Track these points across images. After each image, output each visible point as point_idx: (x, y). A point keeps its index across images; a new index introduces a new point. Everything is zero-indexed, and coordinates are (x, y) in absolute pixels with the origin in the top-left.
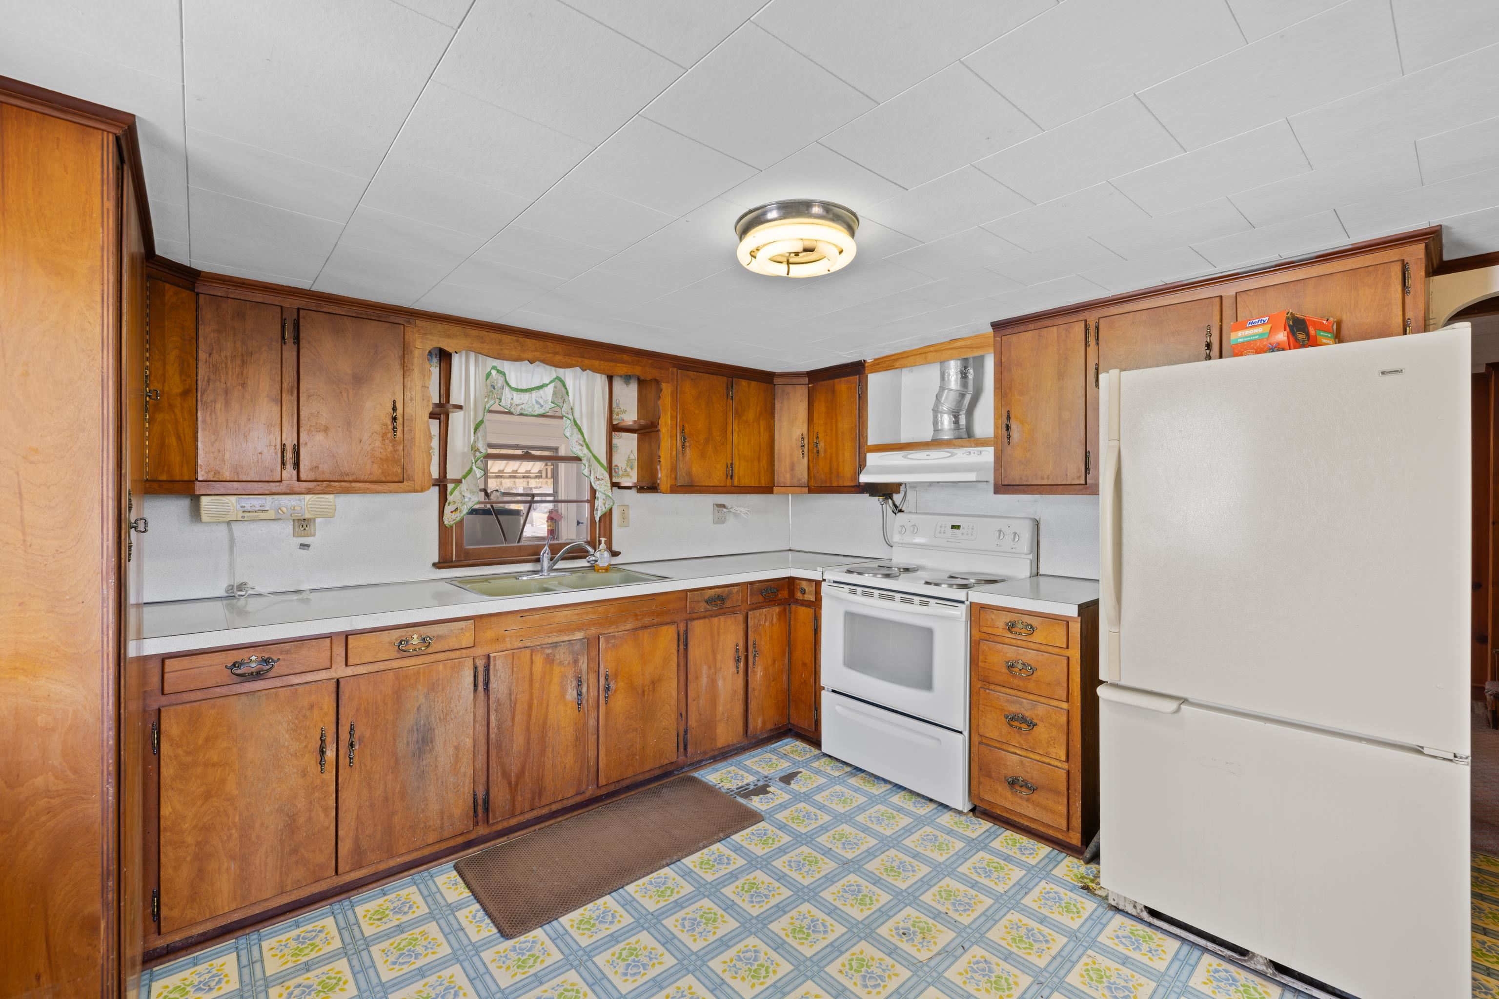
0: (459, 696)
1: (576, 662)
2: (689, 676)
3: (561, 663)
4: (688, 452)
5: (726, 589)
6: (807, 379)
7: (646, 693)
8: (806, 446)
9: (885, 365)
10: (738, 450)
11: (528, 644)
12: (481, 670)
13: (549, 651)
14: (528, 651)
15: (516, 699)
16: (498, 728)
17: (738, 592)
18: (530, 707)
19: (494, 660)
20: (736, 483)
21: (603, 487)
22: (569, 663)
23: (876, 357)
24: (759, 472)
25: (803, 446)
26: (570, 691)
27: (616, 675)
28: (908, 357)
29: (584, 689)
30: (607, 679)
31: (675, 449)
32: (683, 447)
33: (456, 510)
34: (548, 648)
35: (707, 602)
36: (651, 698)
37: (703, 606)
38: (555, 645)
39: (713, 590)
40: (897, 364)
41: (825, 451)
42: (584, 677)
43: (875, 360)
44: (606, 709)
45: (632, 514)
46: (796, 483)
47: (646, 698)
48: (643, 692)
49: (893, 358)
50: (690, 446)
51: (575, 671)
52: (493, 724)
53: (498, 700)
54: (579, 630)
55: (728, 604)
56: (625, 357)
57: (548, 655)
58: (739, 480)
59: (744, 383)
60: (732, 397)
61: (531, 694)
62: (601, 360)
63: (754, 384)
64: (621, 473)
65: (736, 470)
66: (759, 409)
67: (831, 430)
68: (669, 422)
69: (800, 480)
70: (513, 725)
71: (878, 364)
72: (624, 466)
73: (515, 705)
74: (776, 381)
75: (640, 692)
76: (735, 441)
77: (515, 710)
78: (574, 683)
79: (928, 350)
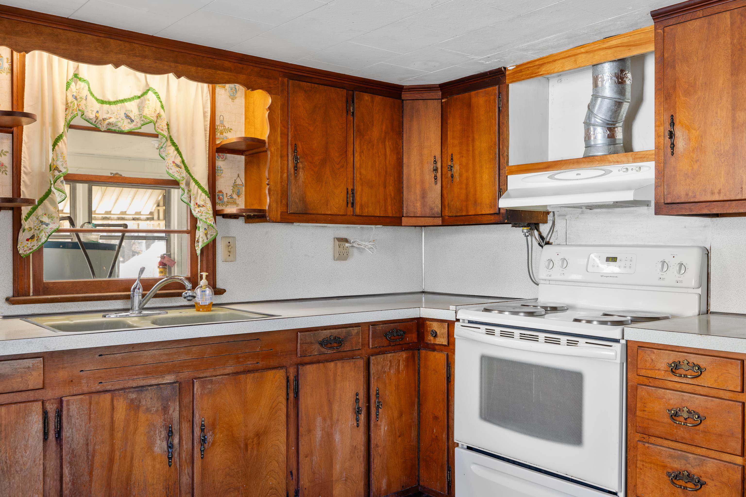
0: (26, 446)
1: (165, 409)
2: (300, 429)
3: (148, 410)
4: (301, 174)
5: (344, 330)
6: (440, 93)
7: (249, 447)
8: (439, 170)
9: (528, 72)
10: (360, 174)
11: (109, 388)
12: (52, 415)
13: (133, 396)
14: (108, 396)
15: (94, 450)
16: (73, 484)
17: (358, 333)
18: (111, 460)
19: (68, 405)
20: (358, 211)
21: (203, 214)
22: (157, 411)
23: (519, 63)
24: (385, 200)
25: (436, 170)
26: (158, 442)
27: (213, 426)
28: (554, 61)
29: (176, 441)
30: (202, 430)
31: (286, 171)
32: (296, 168)
33: (32, 237)
34: (133, 392)
35: (321, 344)
36: (255, 452)
37: (316, 349)
38: (141, 388)
39: (328, 331)
40: (543, 70)
41: (461, 175)
42: (176, 427)
43: (518, 66)
44: (202, 464)
45: (240, 246)
46: (428, 212)
47: (249, 452)
48: (246, 445)
49: (537, 63)
50: (303, 168)
51: (164, 420)
52: (67, 478)
53: (73, 451)
54: (170, 372)
55: (347, 347)
56: (227, 64)
57: (132, 400)
58: (362, 207)
59: (367, 97)
60: (353, 113)
61: (112, 446)
62: (198, 66)
63: (378, 98)
64: (226, 200)
65: (358, 198)
66: (384, 127)
67: (468, 150)
68: (279, 140)
69: (432, 209)
70: (91, 481)
71: (521, 71)
72: (230, 192)
73: (93, 456)
74: (405, 96)
75: (242, 446)
76: (357, 165)
77: (93, 463)
78: (164, 434)
79: (578, 51)
